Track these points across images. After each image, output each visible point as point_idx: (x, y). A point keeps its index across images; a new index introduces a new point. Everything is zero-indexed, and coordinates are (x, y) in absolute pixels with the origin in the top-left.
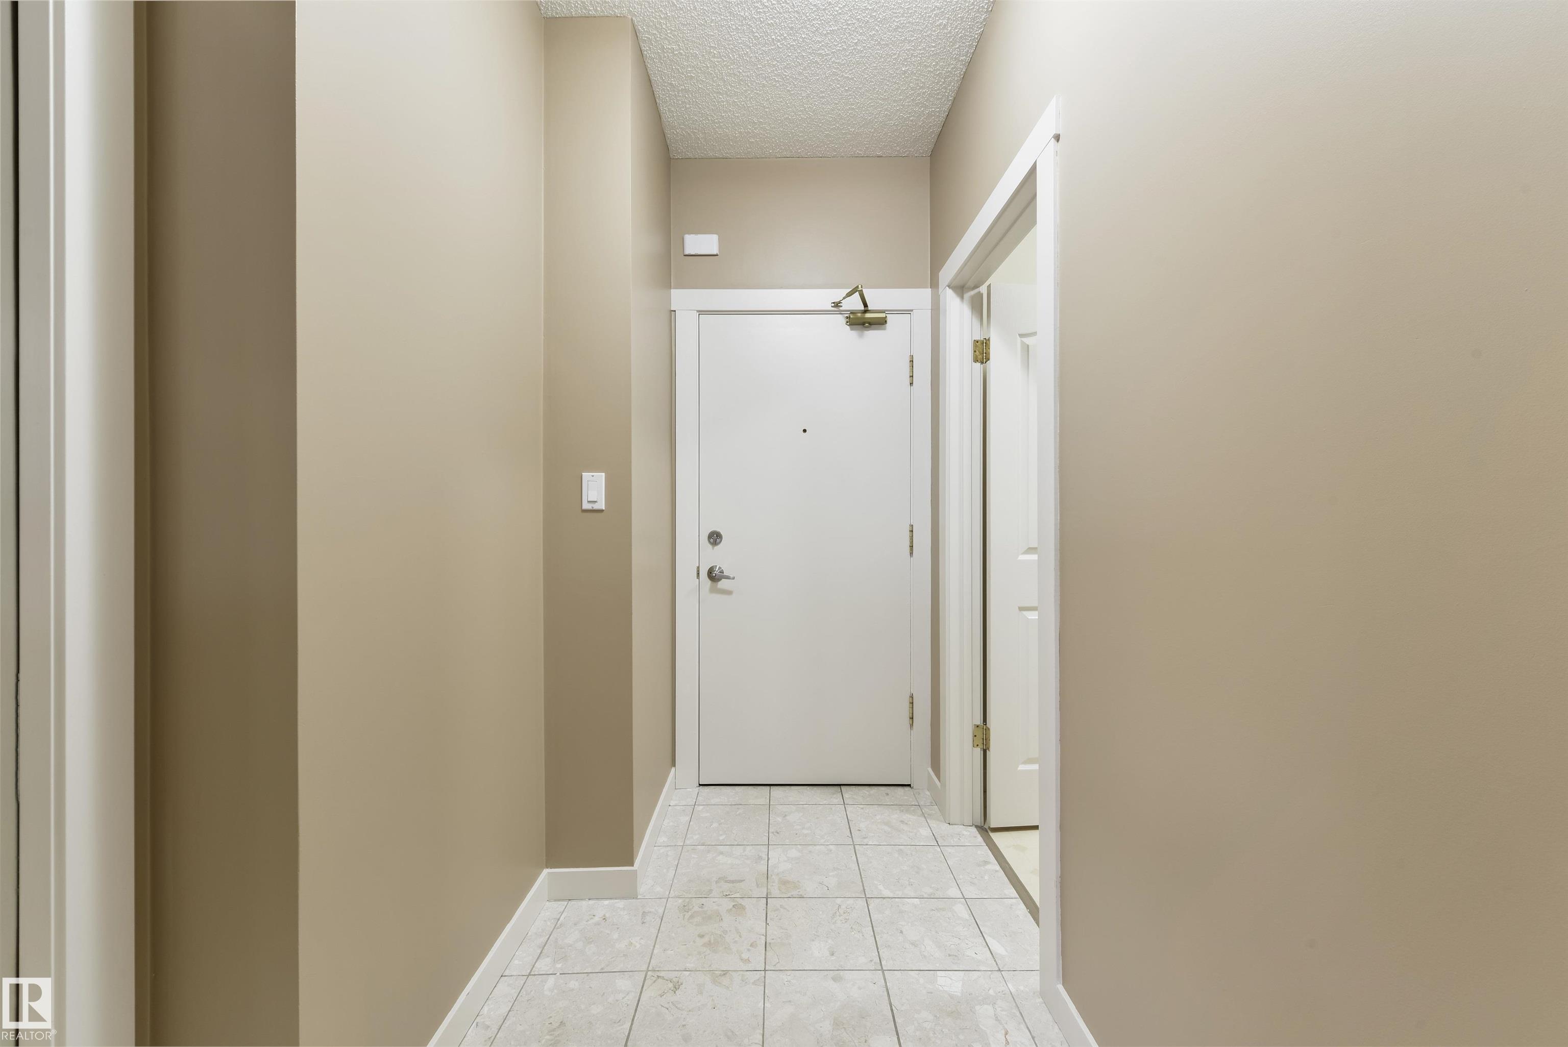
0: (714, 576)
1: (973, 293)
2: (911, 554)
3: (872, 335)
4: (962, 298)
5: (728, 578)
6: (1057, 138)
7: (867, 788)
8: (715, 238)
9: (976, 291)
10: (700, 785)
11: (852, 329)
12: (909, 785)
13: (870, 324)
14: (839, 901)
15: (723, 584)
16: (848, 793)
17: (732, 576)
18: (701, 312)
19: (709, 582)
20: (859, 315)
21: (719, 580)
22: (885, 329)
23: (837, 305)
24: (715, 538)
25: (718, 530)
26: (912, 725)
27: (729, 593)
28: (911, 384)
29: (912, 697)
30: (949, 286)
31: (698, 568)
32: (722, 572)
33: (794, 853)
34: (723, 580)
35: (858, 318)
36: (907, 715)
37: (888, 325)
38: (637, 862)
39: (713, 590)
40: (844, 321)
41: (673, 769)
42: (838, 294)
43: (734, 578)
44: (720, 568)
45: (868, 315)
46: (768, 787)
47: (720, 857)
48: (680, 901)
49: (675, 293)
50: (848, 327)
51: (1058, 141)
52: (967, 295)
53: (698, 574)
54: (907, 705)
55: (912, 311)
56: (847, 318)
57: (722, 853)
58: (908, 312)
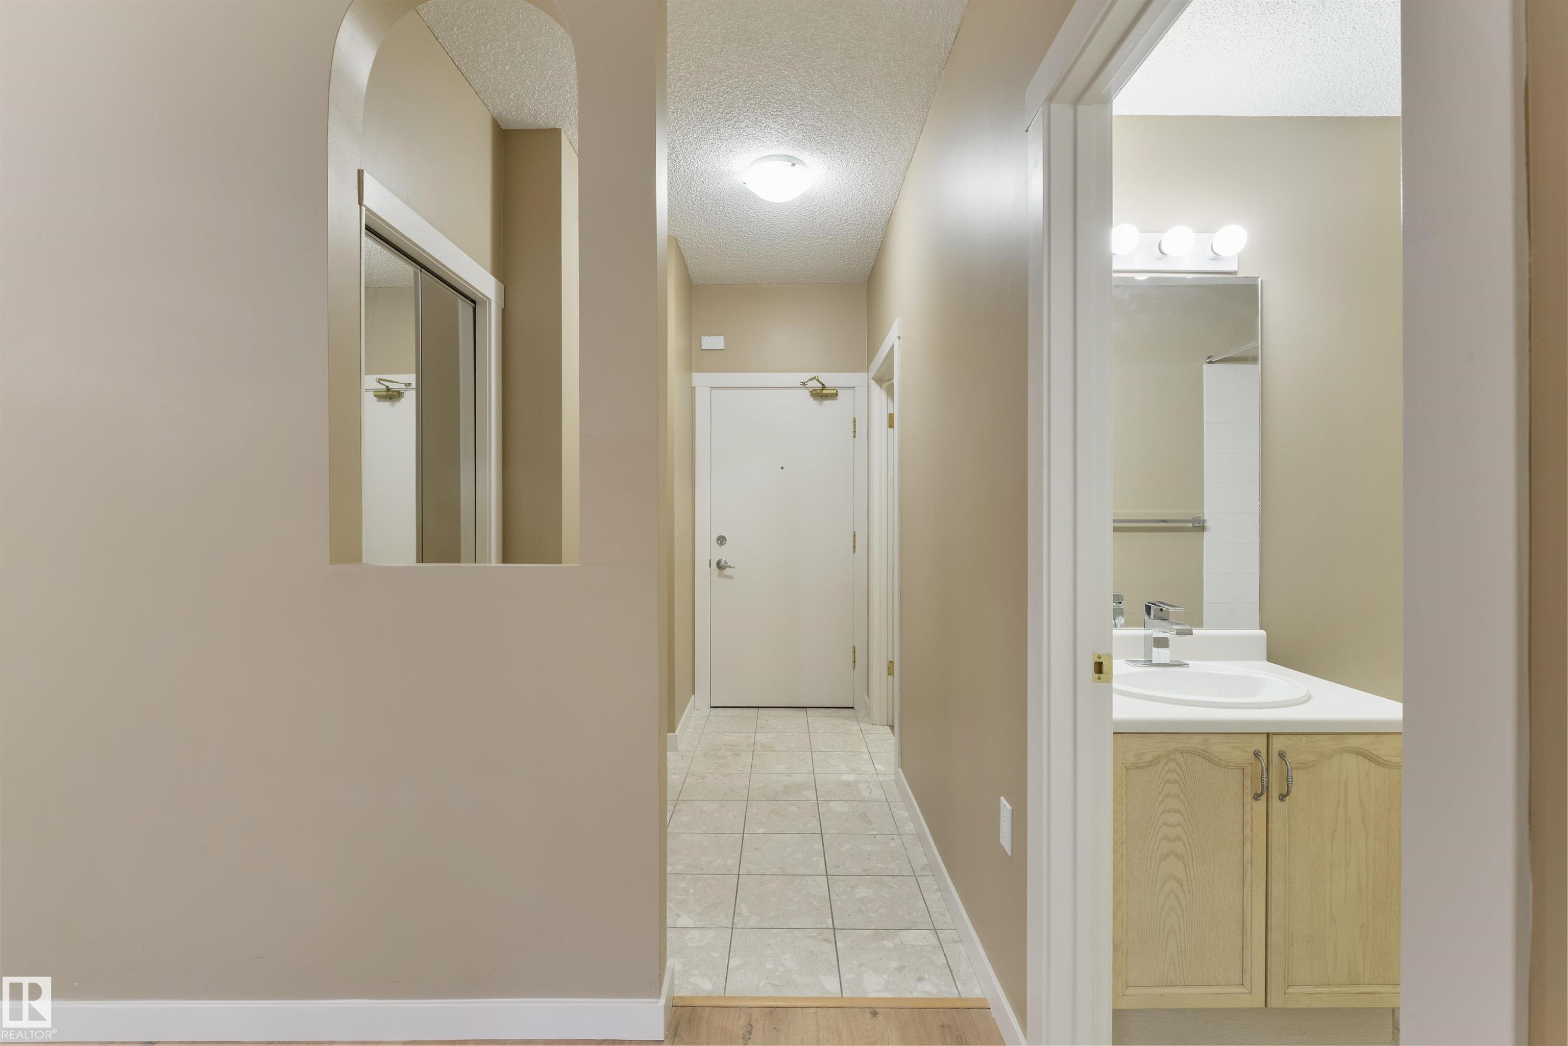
0: (720, 566)
1: (888, 384)
2: (854, 551)
3: (828, 403)
4: (881, 387)
5: (730, 567)
6: (899, 338)
7: (824, 709)
8: (722, 338)
9: (890, 382)
10: (711, 707)
11: (814, 400)
12: (853, 708)
13: (826, 396)
14: (795, 752)
15: (727, 571)
16: (810, 711)
17: (733, 566)
18: (712, 388)
19: (717, 570)
20: (819, 391)
21: (724, 568)
22: (837, 400)
23: (804, 384)
24: (721, 540)
25: (723, 535)
26: (854, 667)
27: (731, 577)
28: (854, 437)
29: (854, 648)
30: (873, 379)
31: (710, 560)
32: (726, 563)
33: (771, 735)
34: (727, 568)
35: (818, 394)
36: (851, 660)
37: (839, 397)
38: (677, 732)
39: (721, 576)
40: (809, 394)
41: (693, 696)
42: (806, 376)
43: (734, 567)
44: (725, 561)
45: (824, 392)
46: (757, 709)
47: (726, 737)
48: (702, 752)
49: (694, 374)
50: (812, 398)
51: (900, 339)
52: (884, 386)
53: (710, 565)
54: (851, 653)
55: (854, 387)
56: (811, 392)
57: (727, 735)
58: (853, 388)
